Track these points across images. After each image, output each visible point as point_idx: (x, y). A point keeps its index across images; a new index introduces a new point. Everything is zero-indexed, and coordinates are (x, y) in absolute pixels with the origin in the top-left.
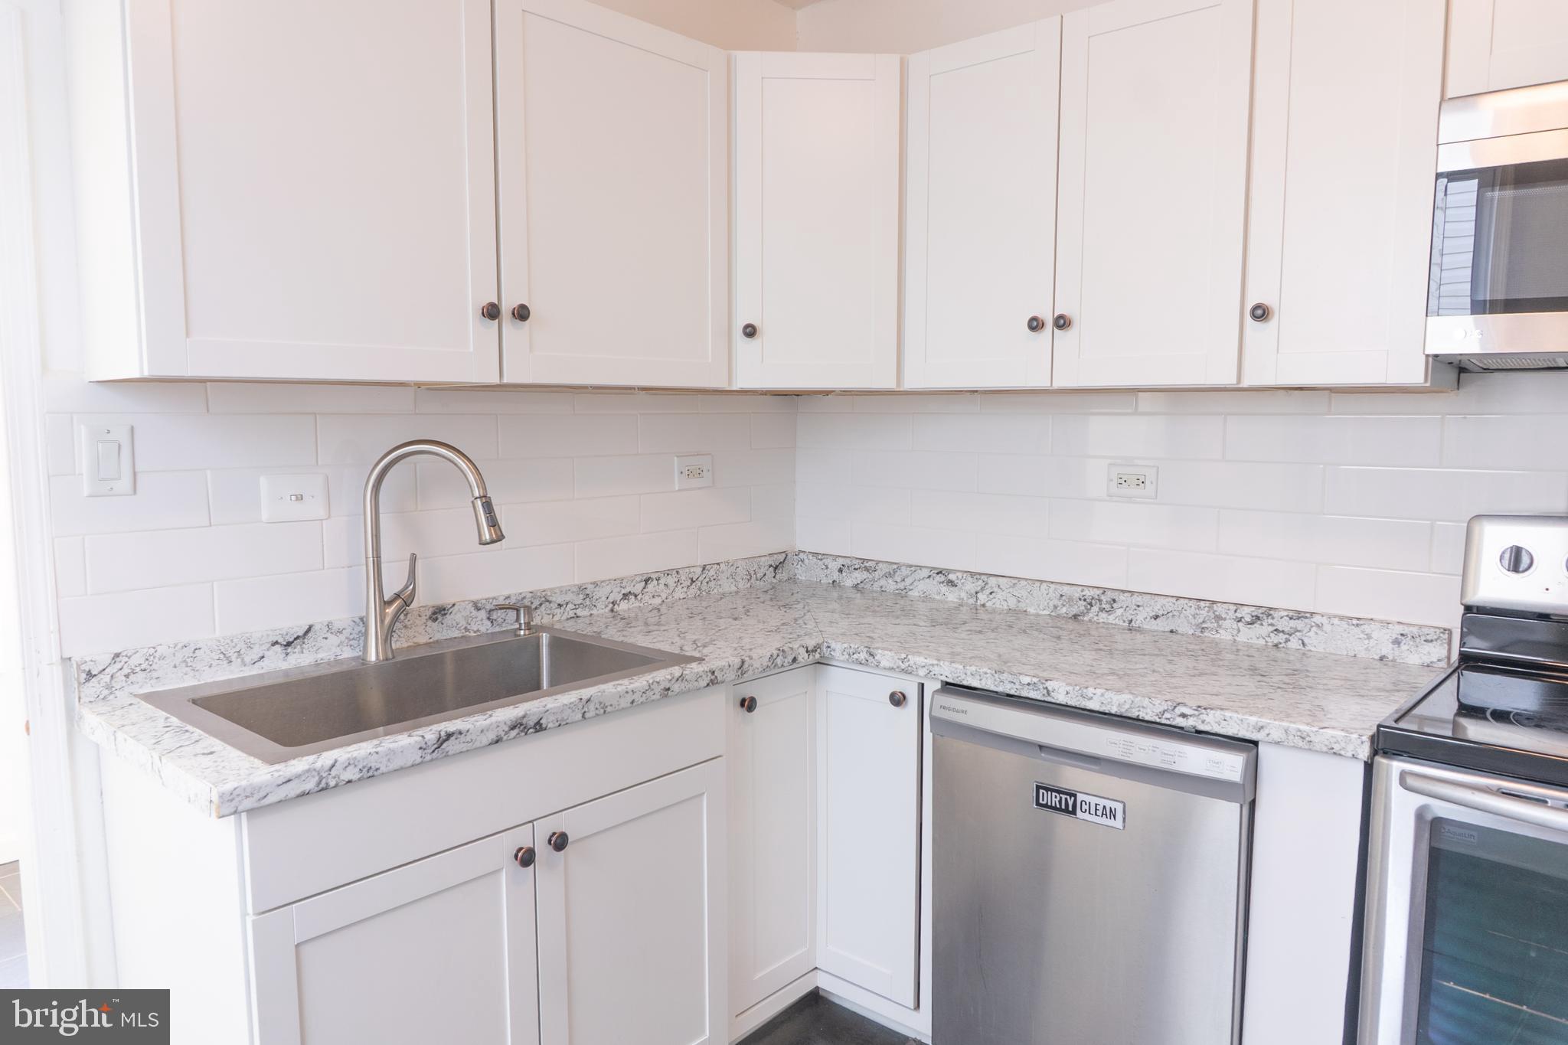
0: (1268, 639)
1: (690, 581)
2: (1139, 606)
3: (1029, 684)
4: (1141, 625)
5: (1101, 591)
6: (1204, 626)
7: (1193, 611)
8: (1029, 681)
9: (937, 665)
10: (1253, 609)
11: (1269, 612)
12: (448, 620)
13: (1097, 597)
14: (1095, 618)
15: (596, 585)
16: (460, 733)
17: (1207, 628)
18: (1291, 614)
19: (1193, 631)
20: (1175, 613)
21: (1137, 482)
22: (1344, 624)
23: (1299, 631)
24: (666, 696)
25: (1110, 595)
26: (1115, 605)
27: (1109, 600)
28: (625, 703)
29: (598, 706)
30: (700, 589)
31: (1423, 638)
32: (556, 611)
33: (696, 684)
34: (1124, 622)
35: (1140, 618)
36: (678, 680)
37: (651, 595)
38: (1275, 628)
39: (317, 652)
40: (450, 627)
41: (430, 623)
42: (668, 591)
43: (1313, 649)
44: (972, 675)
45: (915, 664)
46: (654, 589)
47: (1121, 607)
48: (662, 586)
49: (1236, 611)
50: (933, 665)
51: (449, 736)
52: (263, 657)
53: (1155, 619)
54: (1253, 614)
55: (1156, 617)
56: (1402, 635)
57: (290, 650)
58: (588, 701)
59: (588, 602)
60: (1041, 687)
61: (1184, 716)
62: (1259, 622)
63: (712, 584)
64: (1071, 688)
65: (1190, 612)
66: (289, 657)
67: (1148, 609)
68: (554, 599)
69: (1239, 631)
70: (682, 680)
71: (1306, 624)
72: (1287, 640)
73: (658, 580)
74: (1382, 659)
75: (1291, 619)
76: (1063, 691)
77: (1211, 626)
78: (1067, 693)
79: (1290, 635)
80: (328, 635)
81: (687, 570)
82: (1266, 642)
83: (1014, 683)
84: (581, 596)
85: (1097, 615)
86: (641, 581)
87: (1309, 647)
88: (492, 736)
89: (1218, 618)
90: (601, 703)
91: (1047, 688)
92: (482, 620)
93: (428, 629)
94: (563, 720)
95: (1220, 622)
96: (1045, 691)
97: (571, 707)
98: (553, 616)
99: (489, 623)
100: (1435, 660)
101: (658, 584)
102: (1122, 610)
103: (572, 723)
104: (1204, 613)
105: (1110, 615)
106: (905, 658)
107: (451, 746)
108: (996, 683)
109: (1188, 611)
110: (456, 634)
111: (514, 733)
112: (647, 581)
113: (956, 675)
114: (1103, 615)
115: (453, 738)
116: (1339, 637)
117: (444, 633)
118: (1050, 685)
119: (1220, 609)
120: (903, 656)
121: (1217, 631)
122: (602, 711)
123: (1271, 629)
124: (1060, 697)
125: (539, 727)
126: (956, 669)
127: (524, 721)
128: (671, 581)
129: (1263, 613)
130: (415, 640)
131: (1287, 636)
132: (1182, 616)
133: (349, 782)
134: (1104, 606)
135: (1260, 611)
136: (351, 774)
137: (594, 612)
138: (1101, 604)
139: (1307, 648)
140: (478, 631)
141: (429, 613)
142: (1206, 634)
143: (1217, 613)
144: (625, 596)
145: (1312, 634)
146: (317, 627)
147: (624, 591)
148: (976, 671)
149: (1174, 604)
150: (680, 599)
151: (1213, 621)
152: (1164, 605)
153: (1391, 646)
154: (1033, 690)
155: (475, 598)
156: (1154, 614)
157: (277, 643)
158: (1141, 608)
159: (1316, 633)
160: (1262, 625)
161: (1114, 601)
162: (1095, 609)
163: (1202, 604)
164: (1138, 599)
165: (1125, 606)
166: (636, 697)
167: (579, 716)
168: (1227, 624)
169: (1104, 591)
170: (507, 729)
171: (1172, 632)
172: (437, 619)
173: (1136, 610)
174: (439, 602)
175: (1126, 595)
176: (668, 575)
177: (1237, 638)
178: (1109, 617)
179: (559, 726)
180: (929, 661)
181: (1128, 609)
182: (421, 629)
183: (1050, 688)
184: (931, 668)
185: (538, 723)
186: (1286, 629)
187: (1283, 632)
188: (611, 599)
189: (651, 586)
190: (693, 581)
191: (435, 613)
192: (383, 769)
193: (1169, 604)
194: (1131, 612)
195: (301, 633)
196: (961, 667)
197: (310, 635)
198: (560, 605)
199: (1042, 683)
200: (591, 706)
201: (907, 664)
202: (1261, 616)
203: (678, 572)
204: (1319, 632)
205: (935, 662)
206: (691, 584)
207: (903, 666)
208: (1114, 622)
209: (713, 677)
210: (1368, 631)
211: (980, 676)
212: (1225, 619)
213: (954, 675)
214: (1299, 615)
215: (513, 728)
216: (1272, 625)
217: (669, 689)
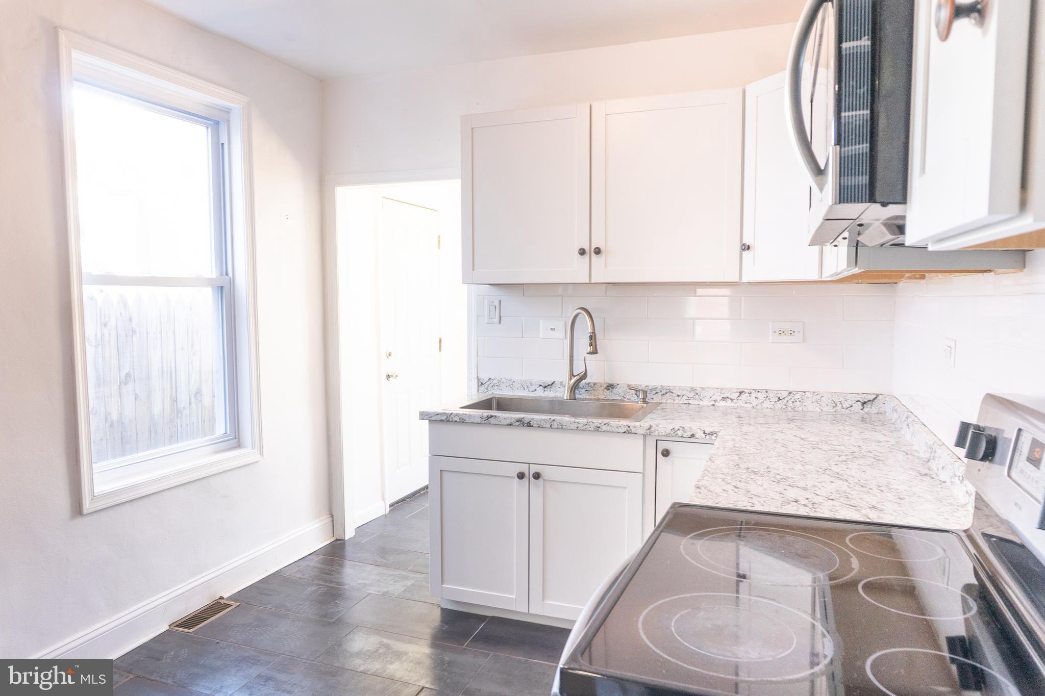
1: (777, 399)
12: (615, 391)
15: (703, 389)
16: (496, 417)
24: (598, 430)
28: (574, 426)
29: (558, 424)
30: (786, 405)
32: (676, 398)
33: (617, 429)
36: (605, 424)
37: (744, 402)
39: (556, 392)
40: (615, 394)
41: (605, 390)
42: (758, 402)
46: (747, 398)
48: (753, 398)
51: (491, 416)
52: (536, 390)
57: (546, 389)
58: (554, 420)
59: (697, 397)
63: (798, 404)
66: (545, 392)
68: (675, 392)
70: (608, 425)
73: (750, 393)
80: (561, 387)
81: (775, 392)
84: (693, 393)
86: (736, 392)
88: (508, 422)
90: (560, 423)
92: (632, 394)
93: (605, 393)
94: (540, 424)
97: (545, 420)
98: (674, 400)
99: (636, 396)
101: (750, 396)
103: (545, 428)
107: (492, 420)
110: (618, 398)
111: (518, 424)
112: (741, 393)
115: (493, 418)
117: (612, 396)
122: (561, 427)
125: (529, 425)
127: (523, 420)
128: (761, 396)
130: (598, 396)
133: (456, 421)
136: (456, 419)
137: (701, 403)
140: (630, 399)
141: (605, 386)
144: (724, 399)
146: (556, 383)
147: (723, 396)
150: (767, 408)
155: (630, 383)
157: (541, 385)
166: (580, 426)
167: (548, 426)
170: (515, 421)
172: (609, 389)
174: (610, 382)
176: (758, 392)
179: (539, 427)
182: (601, 392)
185: (529, 423)
188: (714, 398)
189: (744, 396)
190: (779, 399)
191: (608, 386)
192: (467, 421)
195: (550, 384)
197: (553, 385)
198: (678, 396)
200: (555, 423)
203: (767, 392)
206: (778, 401)
209: (629, 429)
215: (518, 421)
217: (599, 427)
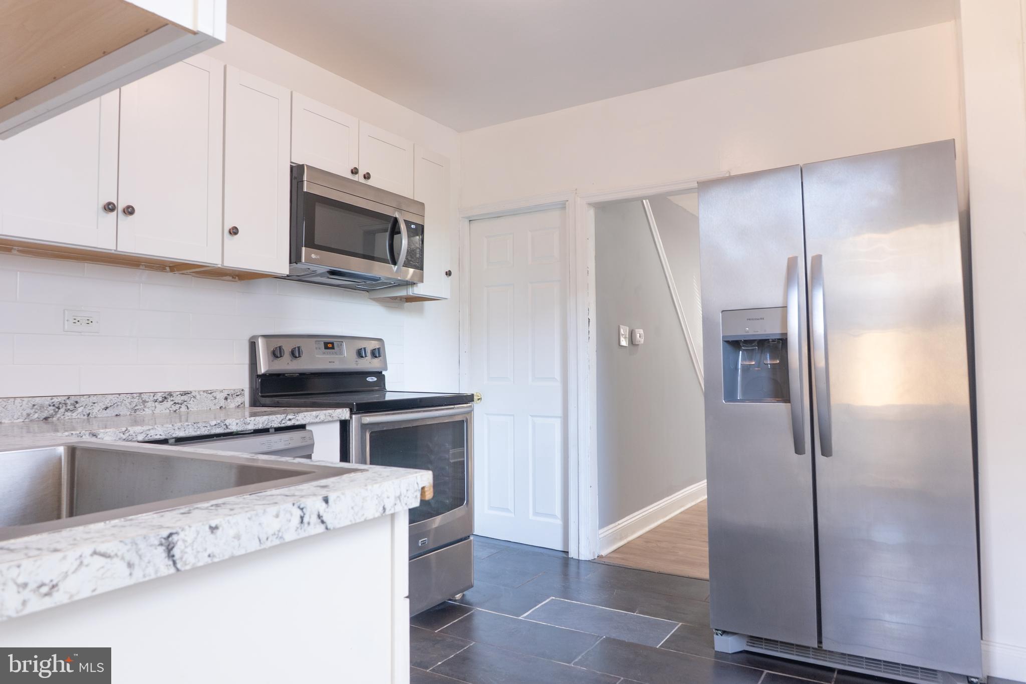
0: (171, 409)
2: (94, 403)
3: (215, 425)
4: (96, 416)
5: (67, 397)
6: (136, 408)
7: (129, 400)
8: (216, 423)
9: (153, 429)
10: (163, 393)
11: (170, 394)
13: (63, 402)
14: (62, 417)
17: (138, 409)
18: (181, 393)
19: (129, 413)
20: (119, 403)
21: (87, 322)
22: (205, 394)
23: (186, 401)
25: (73, 399)
26: (77, 406)
27: (73, 402)
31: (236, 395)
34: (84, 415)
35: (95, 411)
38: (174, 402)
43: (192, 410)
44: (179, 429)
45: (134, 433)
47: (82, 406)
49: (154, 396)
50: (149, 430)
53: (106, 410)
54: (163, 396)
55: (106, 408)
56: (228, 395)
60: (223, 425)
61: (290, 420)
62: (166, 400)
64: (239, 421)
65: (127, 402)
67: (100, 404)
69: (156, 407)
71: (189, 397)
72: (180, 407)
74: (221, 408)
75: (182, 395)
76: (234, 424)
77: (140, 407)
78: (237, 424)
79: (181, 404)
82: (170, 411)
83: (207, 427)
85: (64, 415)
87: (190, 409)
89: (144, 402)
91: (226, 424)
95: (146, 404)
96: (225, 426)
100: (240, 404)
102: (82, 408)
104: (136, 400)
105: (73, 413)
106: (126, 430)
108: (195, 430)
109: (127, 401)
113: (167, 432)
114: (69, 414)
116: (203, 401)
118: (227, 422)
119: (145, 397)
120: (124, 429)
121: (143, 410)
123: (172, 403)
124: (234, 428)
126: (168, 428)
129: (168, 395)
131: (180, 405)
132: (123, 404)
134: (69, 407)
135: (167, 394)
138: (66, 407)
139: (189, 410)
142: (137, 413)
143: (143, 399)
145: (191, 402)
148: (182, 425)
149: (118, 398)
151: (142, 404)
152: (111, 400)
153: (224, 401)
154: (218, 427)
156: (105, 406)
158: (96, 404)
159: (193, 401)
160: (167, 401)
161: (77, 402)
162: (62, 410)
163: (135, 395)
164: (94, 399)
165: (85, 405)
168: (148, 405)
169: (69, 397)
171: (117, 415)
173: (92, 406)
175: (85, 397)
177: (154, 412)
178: (73, 414)
180: (145, 428)
181: (86, 406)
183: (227, 424)
184: (148, 432)
186: (180, 402)
187: (178, 403)
193: (115, 399)
194: (89, 408)
196: (171, 426)
199: (223, 422)
201: (127, 434)
202: (167, 396)
204: (195, 400)
205: (150, 427)
207: (124, 437)
208: (76, 417)
210: (215, 396)
211: (184, 428)
212: (148, 402)
213: (166, 433)
214: (186, 393)
216: (173, 400)
